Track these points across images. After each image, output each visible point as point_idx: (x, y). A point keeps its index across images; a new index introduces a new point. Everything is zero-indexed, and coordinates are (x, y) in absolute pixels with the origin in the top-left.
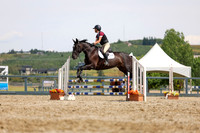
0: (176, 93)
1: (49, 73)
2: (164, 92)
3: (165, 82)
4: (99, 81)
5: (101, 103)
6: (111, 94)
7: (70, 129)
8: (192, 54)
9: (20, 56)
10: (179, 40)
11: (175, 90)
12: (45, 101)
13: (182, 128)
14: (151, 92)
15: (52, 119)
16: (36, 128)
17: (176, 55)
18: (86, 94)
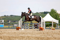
0: (54, 28)
1: (16, 22)
2: (50, 28)
3: (51, 25)
4: (31, 24)
5: (32, 31)
6: (35, 28)
7: (22, 39)
8: (59, 16)
9: (7, 17)
10: (55, 12)
11: (54, 27)
12: (15, 30)
13: (56, 39)
14: (46, 28)
15: (17, 36)
16: (12, 38)
17: (54, 17)
18: (27, 28)
